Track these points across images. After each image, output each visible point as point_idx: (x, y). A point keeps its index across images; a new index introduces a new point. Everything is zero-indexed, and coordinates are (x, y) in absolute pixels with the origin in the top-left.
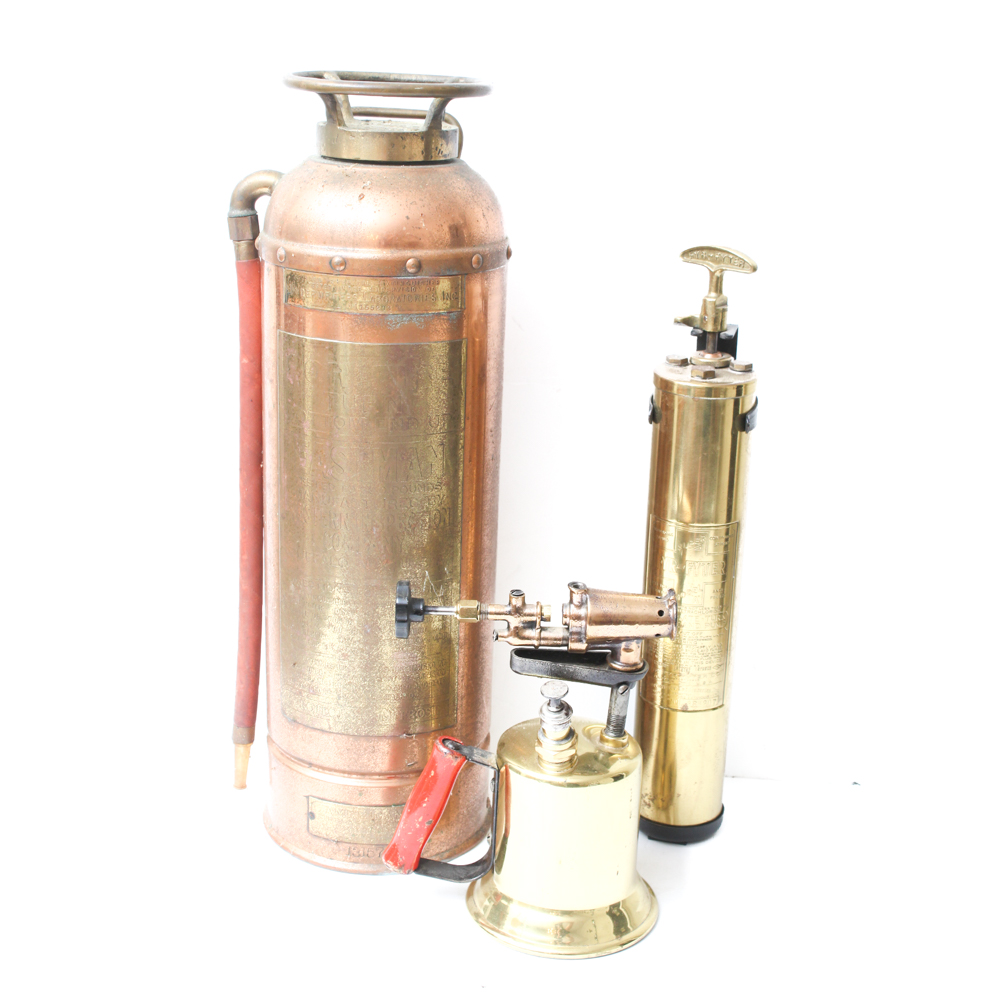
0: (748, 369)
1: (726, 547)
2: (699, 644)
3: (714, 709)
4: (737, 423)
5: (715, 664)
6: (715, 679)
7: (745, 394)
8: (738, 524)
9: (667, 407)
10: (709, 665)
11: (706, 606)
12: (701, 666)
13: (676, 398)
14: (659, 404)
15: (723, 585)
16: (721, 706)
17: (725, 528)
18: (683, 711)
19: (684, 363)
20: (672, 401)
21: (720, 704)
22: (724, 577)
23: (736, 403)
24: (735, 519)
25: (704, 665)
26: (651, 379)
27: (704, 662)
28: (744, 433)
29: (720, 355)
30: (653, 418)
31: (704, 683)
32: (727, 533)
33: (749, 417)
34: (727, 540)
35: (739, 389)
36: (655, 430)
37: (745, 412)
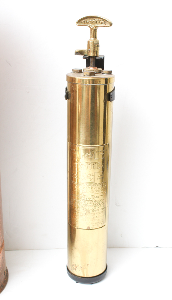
0: (110, 73)
1: (103, 155)
2: (93, 200)
3: (101, 227)
4: (106, 97)
5: (101, 208)
6: (101, 215)
7: (109, 83)
8: (108, 144)
9: (73, 90)
10: (98, 209)
11: (96, 183)
12: (95, 209)
13: (77, 85)
14: (69, 90)
15: (103, 173)
16: (104, 226)
17: (102, 146)
18: (88, 230)
19: (80, 71)
20: (76, 87)
21: (104, 225)
22: (103, 169)
23: (105, 87)
24: (107, 142)
25: (96, 209)
26: (65, 78)
27: (96, 207)
28: (109, 102)
29: (97, 68)
30: (67, 97)
31: (96, 217)
32: (104, 149)
33: (111, 93)
34: (104, 152)
35: (106, 80)
36: (68, 103)
37: (109, 92)
